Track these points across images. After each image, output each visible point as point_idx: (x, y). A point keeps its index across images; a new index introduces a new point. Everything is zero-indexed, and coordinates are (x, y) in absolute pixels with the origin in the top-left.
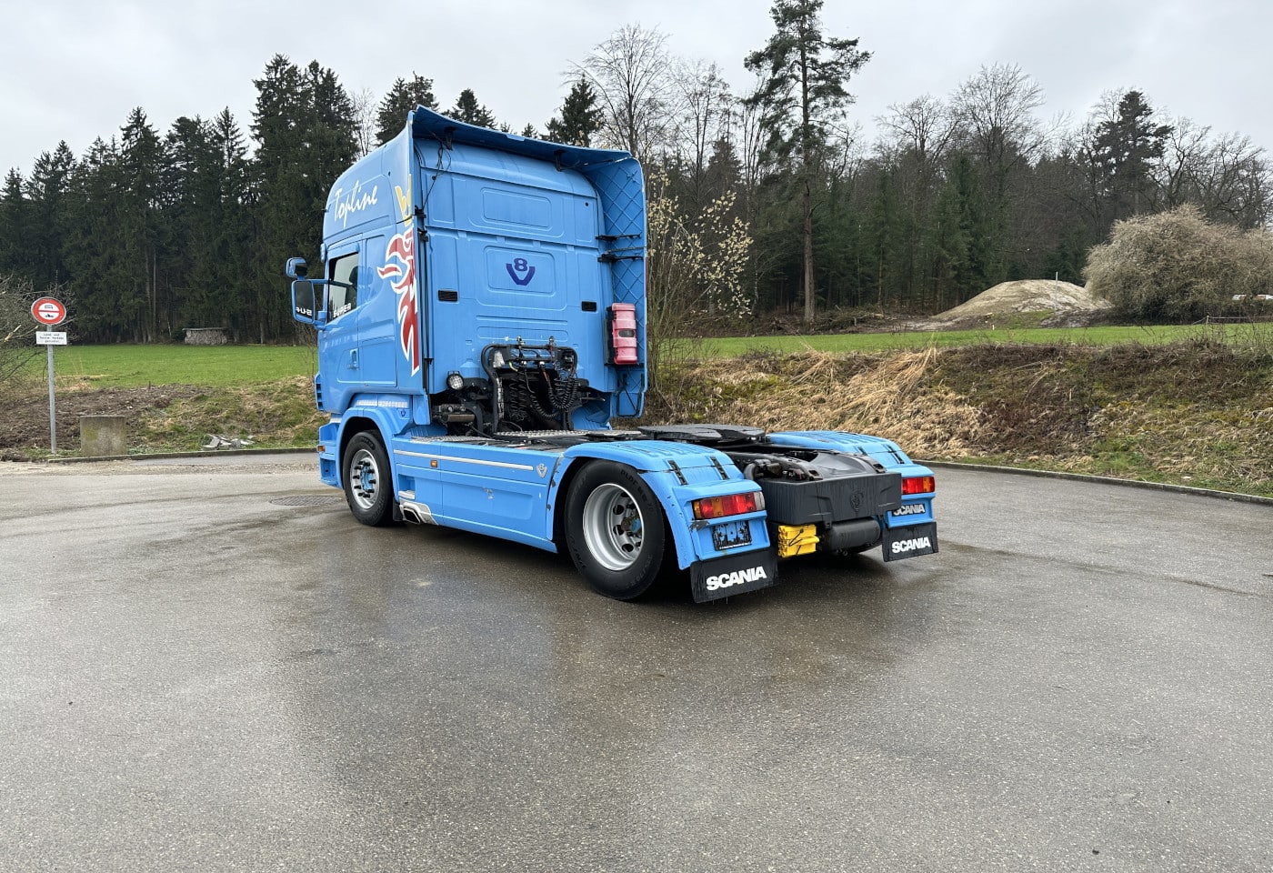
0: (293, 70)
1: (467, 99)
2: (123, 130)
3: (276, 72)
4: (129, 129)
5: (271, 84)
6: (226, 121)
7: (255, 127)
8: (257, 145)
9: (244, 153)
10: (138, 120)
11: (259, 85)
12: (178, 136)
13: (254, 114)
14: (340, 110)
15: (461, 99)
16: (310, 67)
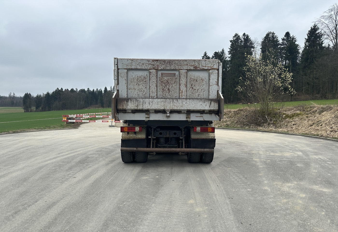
0: (239, 36)
1: (287, 34)
2: (202, 57)
3: (235, 37)
4: (203, 57)
5: (234, 41)
6: (223, 52)
7: (229, 52)
8: (230, 56)
9: (226, 58)
10: (205, 54)
11: (231, 41)
12: (214, 56)
13: (229, 48)
14: (250, 44)
15: (285, 35)
16: (243, 35)
